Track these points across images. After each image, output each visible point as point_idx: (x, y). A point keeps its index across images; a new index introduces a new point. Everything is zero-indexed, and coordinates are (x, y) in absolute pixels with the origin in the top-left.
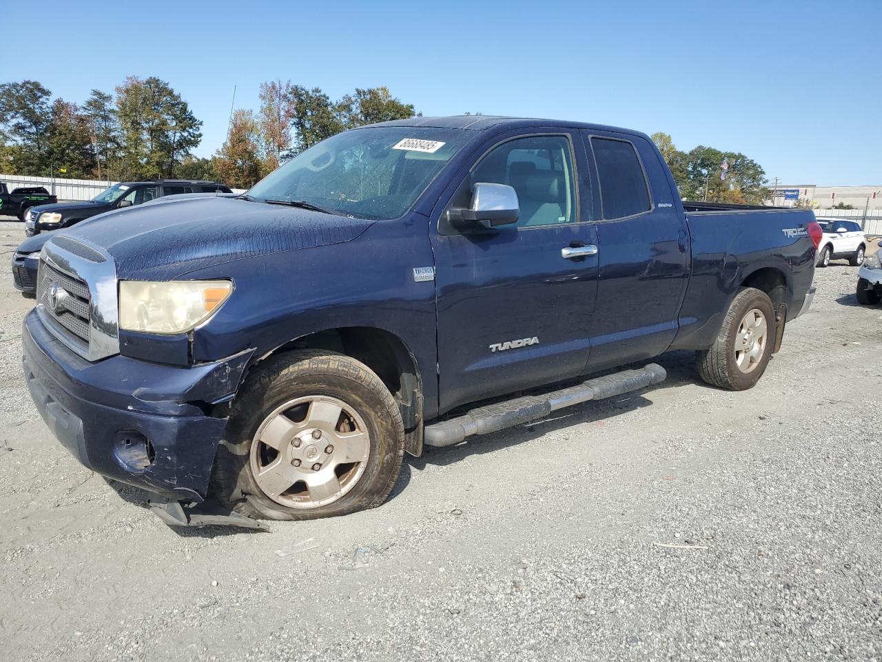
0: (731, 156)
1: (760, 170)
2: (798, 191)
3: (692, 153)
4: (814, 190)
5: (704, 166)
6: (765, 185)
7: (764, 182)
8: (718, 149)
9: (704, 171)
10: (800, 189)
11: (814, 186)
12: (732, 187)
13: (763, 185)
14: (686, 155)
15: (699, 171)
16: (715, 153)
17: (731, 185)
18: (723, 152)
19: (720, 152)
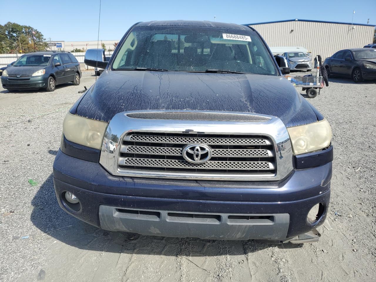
0: (26, 27)
1: (41, 34)
2: (61, 44)
3: (6, 25)
4: (64, 43)
5: (14, 32)
6: (45, 41)
7: (44, 40)
8: (19, 24)
9: (14, 34)
10: (62, 42)
11: (64, 41)
12: (30, 42)
13: (44, 41)
14: (3, 26)
15: (11, 34)
16: (18, 26)
17: (30, 41)
18: (21, 25)
19: (20, 25)
